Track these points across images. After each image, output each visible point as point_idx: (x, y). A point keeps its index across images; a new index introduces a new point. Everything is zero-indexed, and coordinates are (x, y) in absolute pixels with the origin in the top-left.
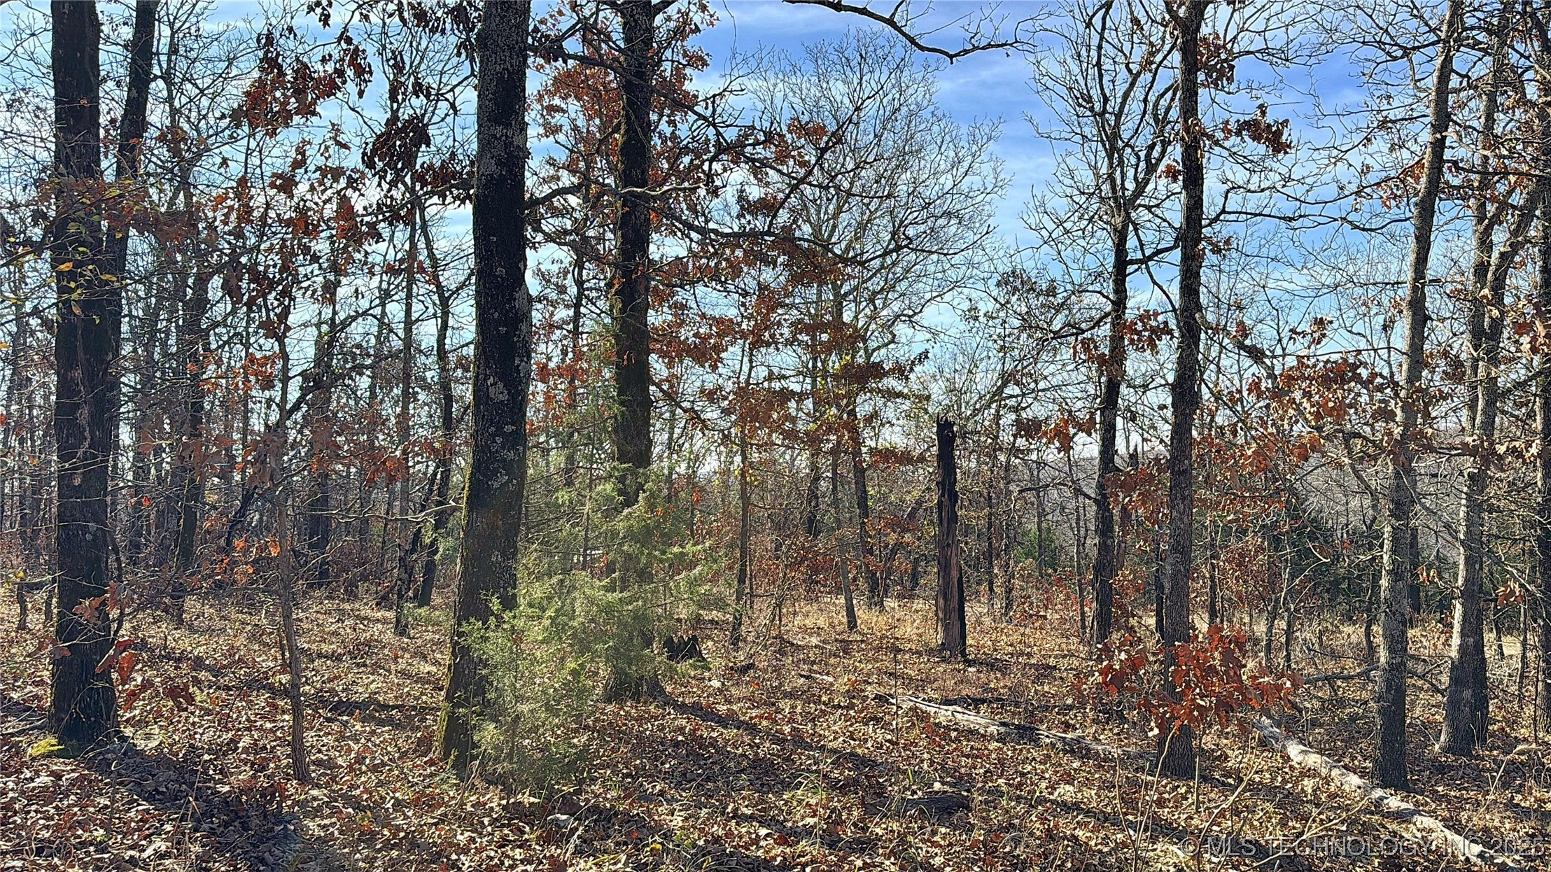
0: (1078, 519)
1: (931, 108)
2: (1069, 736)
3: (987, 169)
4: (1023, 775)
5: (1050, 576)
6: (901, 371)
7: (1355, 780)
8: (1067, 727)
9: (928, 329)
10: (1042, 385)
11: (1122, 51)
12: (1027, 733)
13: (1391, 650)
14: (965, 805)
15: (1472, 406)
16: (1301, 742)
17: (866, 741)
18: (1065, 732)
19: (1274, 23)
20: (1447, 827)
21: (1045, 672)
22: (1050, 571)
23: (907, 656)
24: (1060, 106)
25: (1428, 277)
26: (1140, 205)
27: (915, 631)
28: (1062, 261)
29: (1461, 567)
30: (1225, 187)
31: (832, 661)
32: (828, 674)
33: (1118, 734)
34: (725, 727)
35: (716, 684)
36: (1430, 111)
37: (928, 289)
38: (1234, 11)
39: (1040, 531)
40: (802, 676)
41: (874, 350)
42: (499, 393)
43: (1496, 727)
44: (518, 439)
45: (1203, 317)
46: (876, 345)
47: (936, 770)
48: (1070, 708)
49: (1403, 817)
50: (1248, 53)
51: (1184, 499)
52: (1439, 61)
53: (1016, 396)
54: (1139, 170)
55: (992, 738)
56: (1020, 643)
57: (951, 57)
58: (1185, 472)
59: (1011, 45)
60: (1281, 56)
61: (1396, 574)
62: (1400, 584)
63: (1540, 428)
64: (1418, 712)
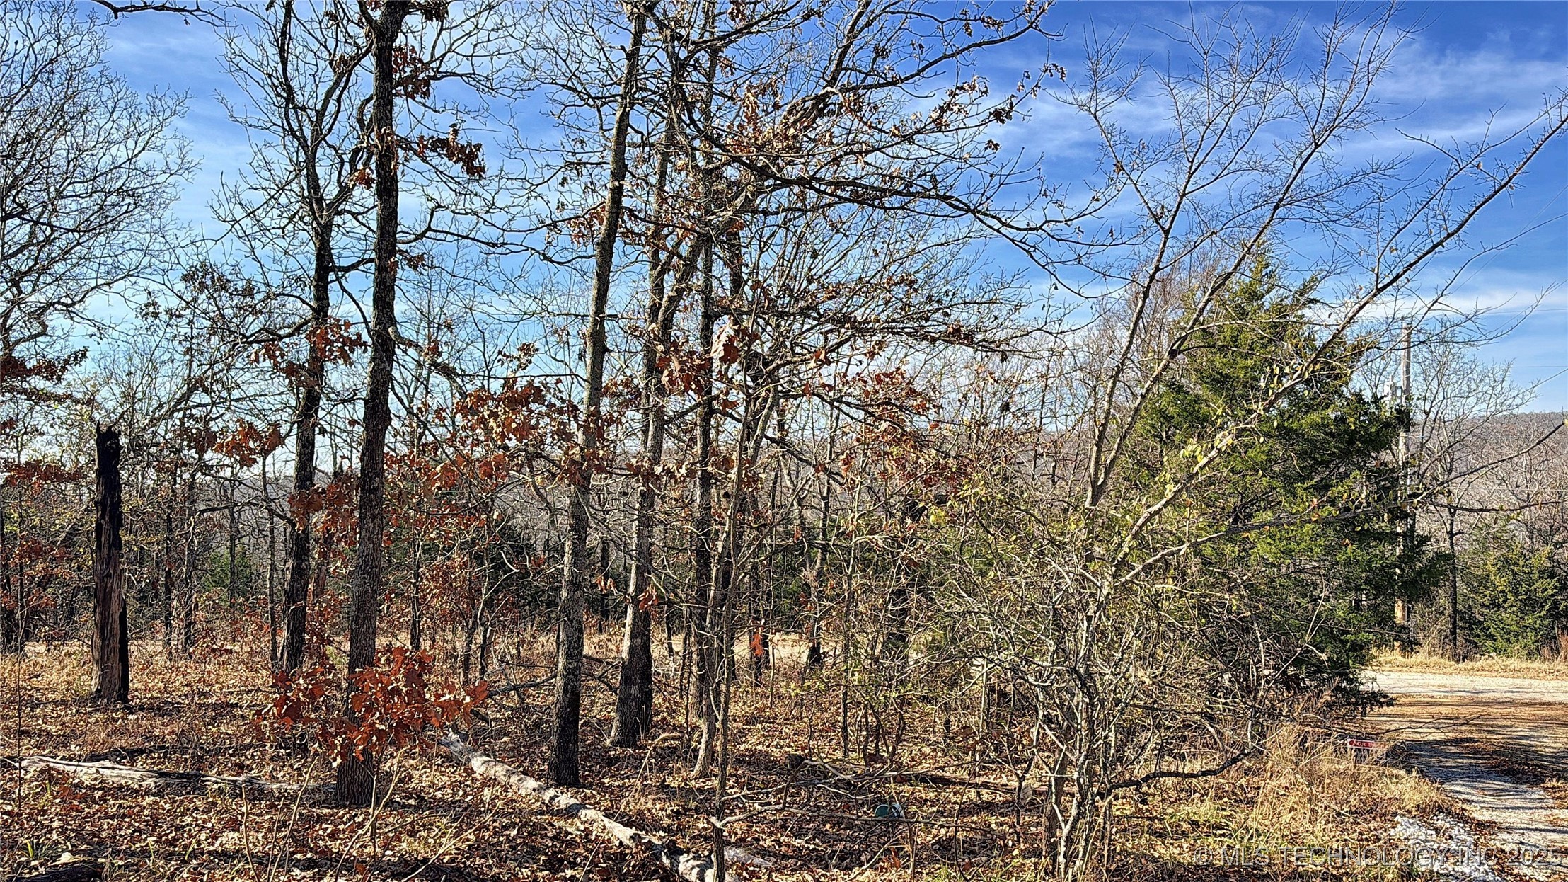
1: (100, 67)
2: (240, 779)
3: (171, 145)
4: (178, 828)
6: (51, 370)
7: (531, 783)
8: (241, 767)
9: (93, 322)
10: (236, 394)
11: (325, 47)
12: (194, 782)
13: (570, 656)
14: (99, 873)
15: (645, 432)
16: (485, 753)
18: (238, 774)
19: (480, 51)
21: (224, 710)
22: (241, 599)
23: (49, 710)
24: (258, 93)
25: (608, 312)
26: (345, 211)
27: (64, 678)
28: (256, 259)
29: (633, 575)
30: (431, 205)
33: (299, 769)
36: (610, 160)
37: (94, 275)
38: (442, 29)
39: (232, 556)
41: (17, 342)
43: (659, 718)
45: (396, 331)
46: (19, 336)
47: (68, 838)
48: (249, 747)
49: (570, 813)
50: (455, 75)
51: (374, 517)
52: (618, 115)
53: (205, 405)
54: (344, 173)
55: (148, 792)
56: (199, 681)
57: (116, 10)
58: (376, 489)
59: (191, 12)
60: (486, 84)
61: (574, 584)
62: (578, 594)
63: (700, 452)
64: (596, 710)
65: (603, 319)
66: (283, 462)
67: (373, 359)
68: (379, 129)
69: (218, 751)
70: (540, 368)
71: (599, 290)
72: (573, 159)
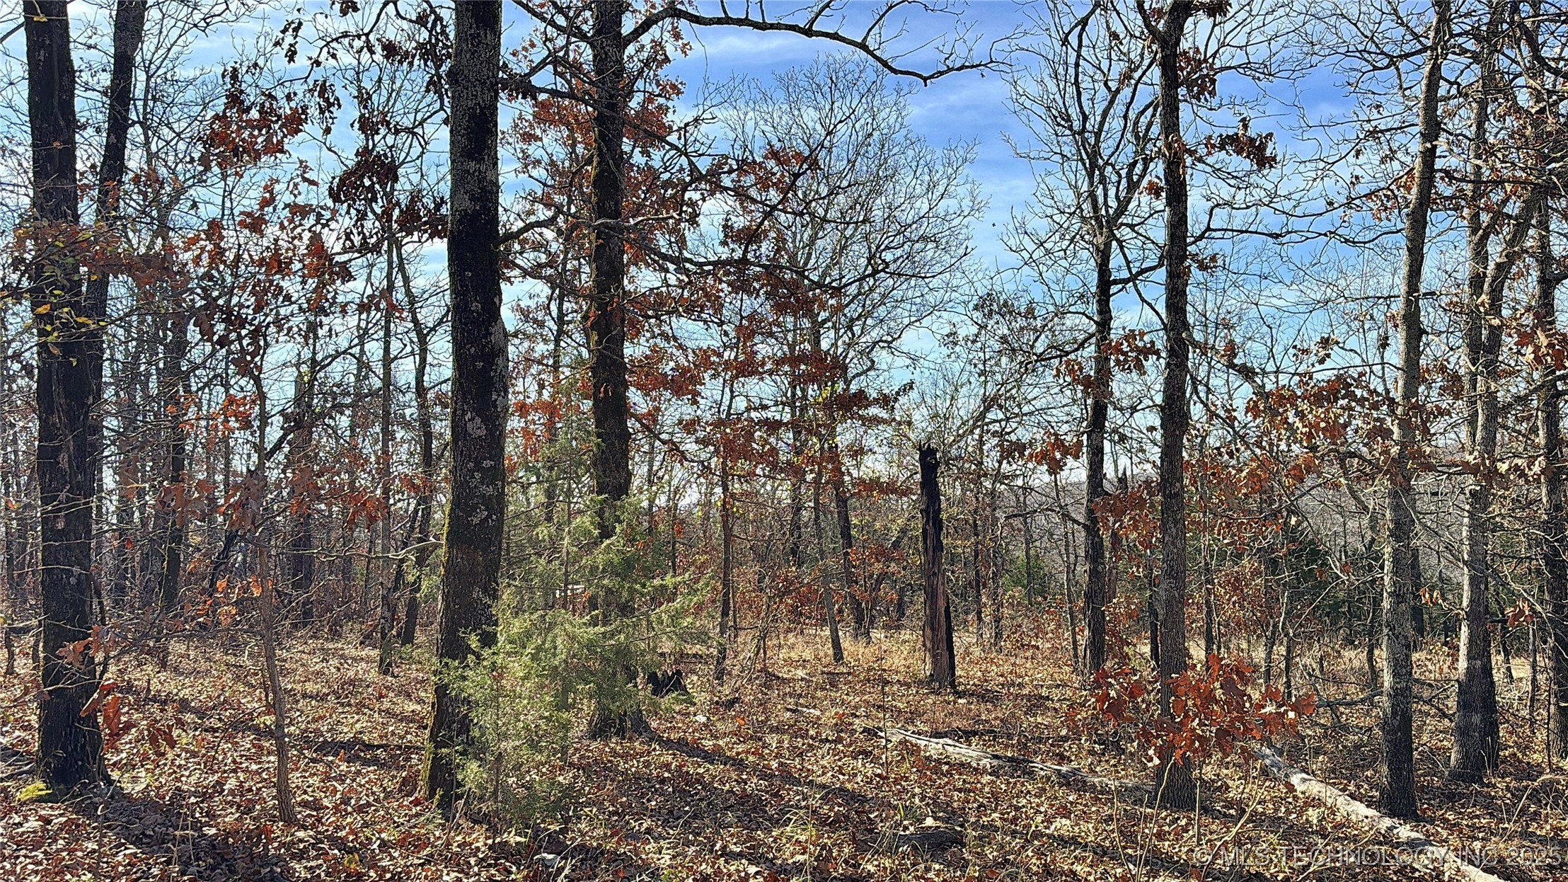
0: (1067, 545)
1: (903, 132)
2: (1064, 769)
3: (962, 191)
4: (1017, 809)
5: (1040, 604)
6: (886, 401)
7: (1362, 809)
8: (1062, 758)
9: (908, 355)
10: (1026, 409)
11: (1100, 69)
12: (1020, 766)
13: (1396, 674)
14: (959, 841)
15: (1472, 421)
16: (1304, 770)
17: (855, 775)
18: (1059, 764)
21: (1037, 703)
22: (1040, 599)
23: (895, 688)
24: (1041, 127)
25: (1423, 290)
26: (1122, 224)
27: (903, 662)
28: (1044, 283)
29: (1466, 587)
30: (1210, 204)
31: (819, 694)
32: (814, 707)
33: (1115, 766)
34: (712, 763)
35: (701, 719)
36: (1419, 121)
37: (907, 314)
38: (1215, 25)
39: (1028, 558)
40: (788, 710)
41: (853, 379)
42: (477, 428)
43: (1507, 753)
44: (498, 474)
45: (1190, 336)
46: (855, 372)
47: (928, 805)
48: (1065, 739)
50: (1230, 68)
51: (1176, 522)
52: (1428, 68)
53: (999, 421)
54: (1121, 188)
55: (984, 771)
56: (1011, 673)
57: (925, 79)
58: (1177, 494)
59: (985, 65)
60: (1264, 71)
61: (1398, 596)
62: (1403, 606)
63: (1543, 442)
64: (1425, 738)
65: (1417, 299)
67: (1168, 365)
68: (1167, 137)
69: (1040, 740)
70: (1338, 359)
71: (1411, 266)
72: (1367, 127)
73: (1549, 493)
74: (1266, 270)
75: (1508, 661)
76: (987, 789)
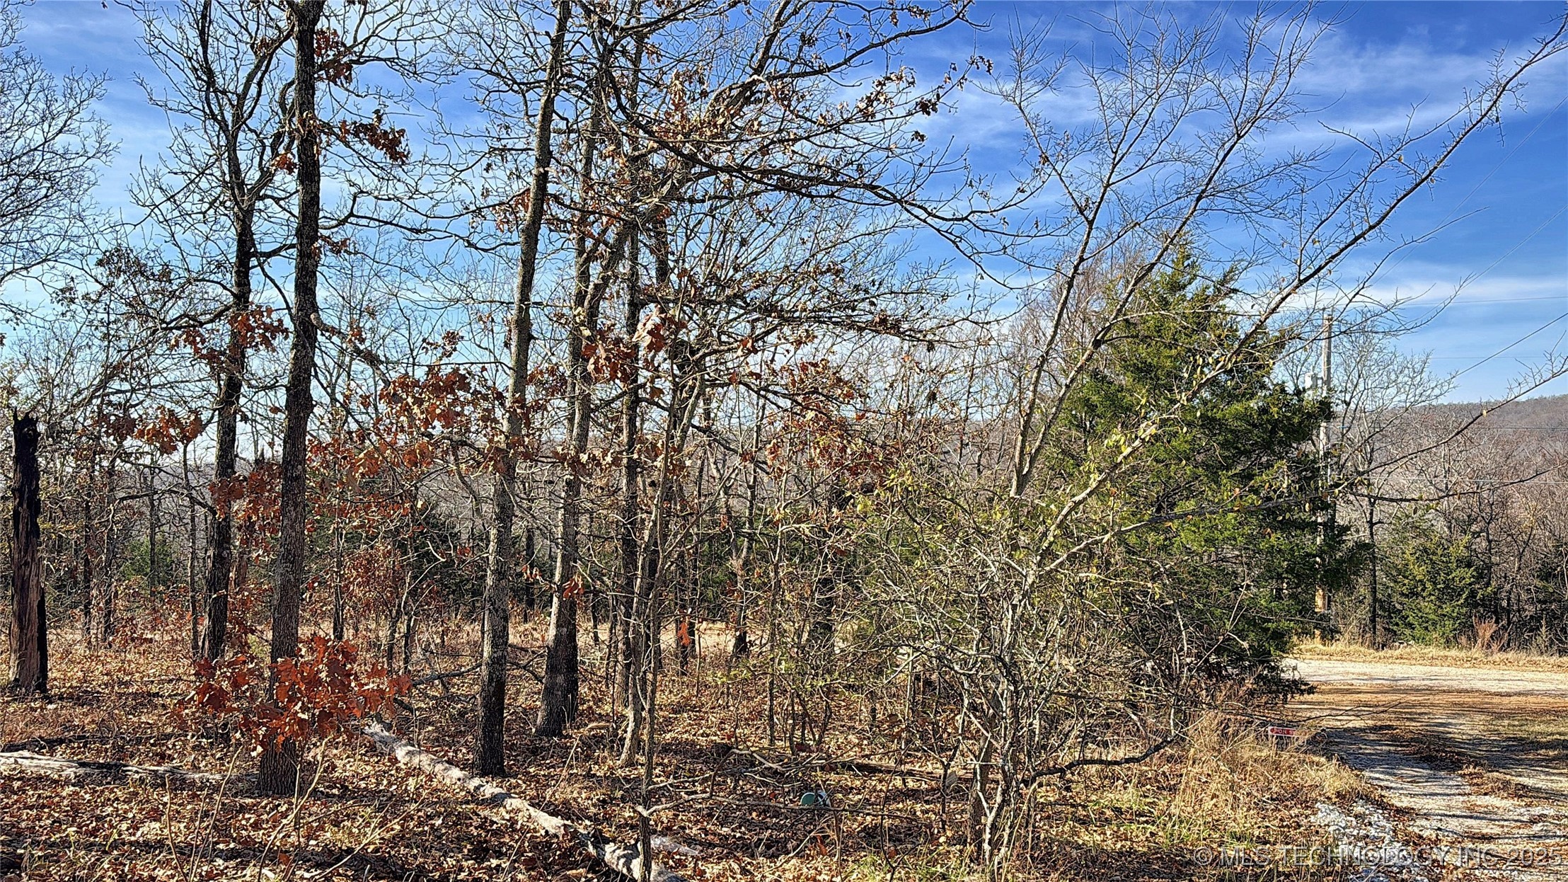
0: (195, 529)
2: (161, 769)
3: (87, 128)
4: (99, 819)
5: (161, 592)
7: (456, 773)
8: (163, 757)
9: (8, 307)
11: (247, 30)
12: (114, 772)
13: (494, 645)
14: (20, 864)
15: (571, 420)
16: (410, 743)
18: (159, 764)
19: (404, 35)
20: (532, 805)
21: (146, 699)
22: (161, 587)
24: (179, 77)
25: (533, 299)
26: (267, 196)
28: (176, 245)
29: (558, 564)
30: (354, 190)
33: (221, 758)
36: (535, 146)
37: (10, 259)
38: (365, 13)
39: (153, 544)
45: (318, 318)
48: (168, 737)
49: (496, 801)
50: (379, 59)
51: (296, 505)
52: (543, 101)
53: (124, 392)
54: (265, 157)
55: (67, 782)
56: (119, 670)
58: (298, 478)
60: (411, 70)
61: (499, 573)
62: (503, 583)
63: (626, 440)
64: (521, 699)
65: (527, 308)
66: (205, 449)
67: (295, 346)
68: (301, 113)
69: (139, 741)
70: (465, 355)
71: (524, 277)
72: (498, 145)
73: (628, 483)
74: (405, 264)
75: (595, 627)
76: (66, 802)
